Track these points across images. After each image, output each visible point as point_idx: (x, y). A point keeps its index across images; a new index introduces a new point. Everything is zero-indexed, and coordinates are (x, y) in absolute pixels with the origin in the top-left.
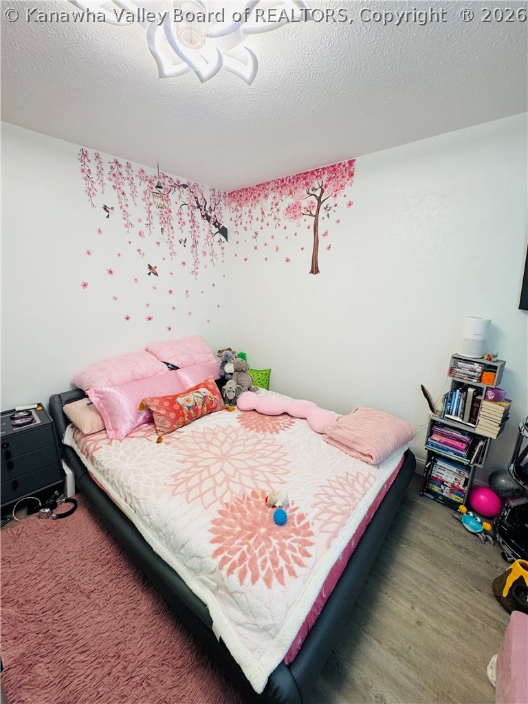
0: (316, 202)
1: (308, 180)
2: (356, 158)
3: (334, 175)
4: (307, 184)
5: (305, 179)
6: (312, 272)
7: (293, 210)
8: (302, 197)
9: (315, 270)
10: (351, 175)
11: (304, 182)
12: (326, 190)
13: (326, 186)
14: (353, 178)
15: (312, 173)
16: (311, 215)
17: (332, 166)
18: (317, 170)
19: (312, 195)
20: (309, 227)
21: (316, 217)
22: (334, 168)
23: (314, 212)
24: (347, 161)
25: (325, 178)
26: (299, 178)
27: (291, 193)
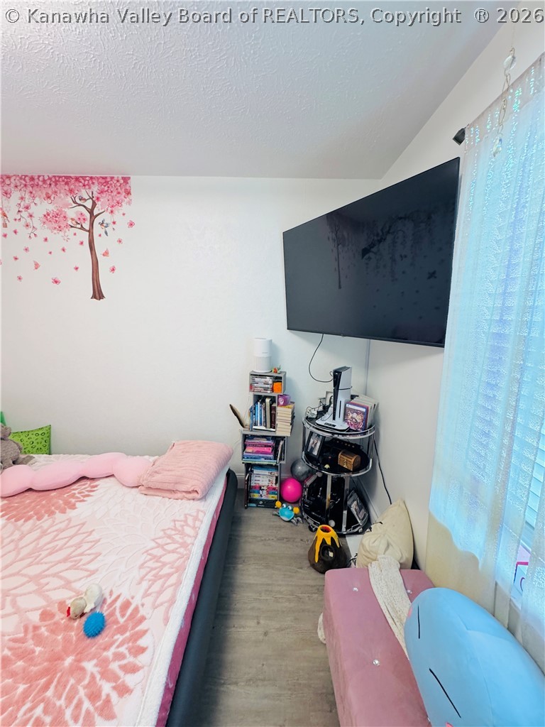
0: (88, 215)
1: (72, 187)
2: (132, 177)
3: (106, 188)
4: (71, 191)
5: (67, 183)
6: (94, 297)
7: (55, 219)
8: (67, 205)
9: (98, 294)
10: (128, 193)
11: (67, 187)
12: (99, 204)
13: (98, 199)
14: (131, 197)
15: (77, 179)
16: (82, 228)
17: (103, 178)
18: (84, 178)
19: (80, 205)
20: (82, 243)
21: (90, 232)
22: (105, 181)
23: (87, 226)
24: (120, 177)
25: (95, 188)
26: (59, 181)
27: (49, 197)
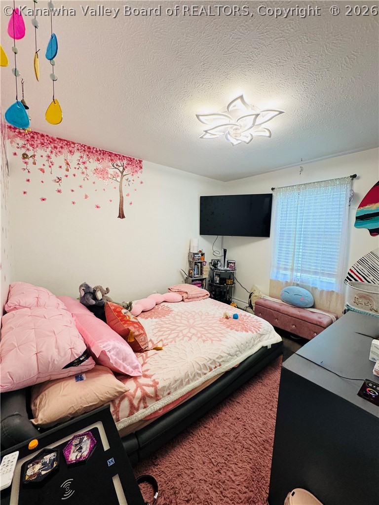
0: (120, 174)
1: (113, 158)
2: (143, 161)
3: (130, 163)
4: (112, 160)
5: (110, 156)
6: (119, 217)
7: (102, 173)
8: (109, 167)
9: (122, 216)
10: (141, 168)
11: (110, 158)
12: (126, 170)
13: (126, 167)
14: (142, 170)
15: (116, 155)
16: (116, 180)
17: (129, 158)
18: (119, 155)
19: (116, 168)
20: (115, 188)
21: (121, 182)
22: (131, 160)
23: (119, 179)
24: (138, 159)
25: (125, 162)
26: (105, 153)
27: (99, 160)
